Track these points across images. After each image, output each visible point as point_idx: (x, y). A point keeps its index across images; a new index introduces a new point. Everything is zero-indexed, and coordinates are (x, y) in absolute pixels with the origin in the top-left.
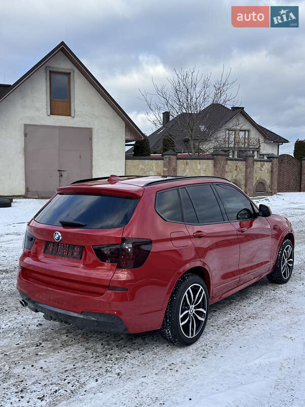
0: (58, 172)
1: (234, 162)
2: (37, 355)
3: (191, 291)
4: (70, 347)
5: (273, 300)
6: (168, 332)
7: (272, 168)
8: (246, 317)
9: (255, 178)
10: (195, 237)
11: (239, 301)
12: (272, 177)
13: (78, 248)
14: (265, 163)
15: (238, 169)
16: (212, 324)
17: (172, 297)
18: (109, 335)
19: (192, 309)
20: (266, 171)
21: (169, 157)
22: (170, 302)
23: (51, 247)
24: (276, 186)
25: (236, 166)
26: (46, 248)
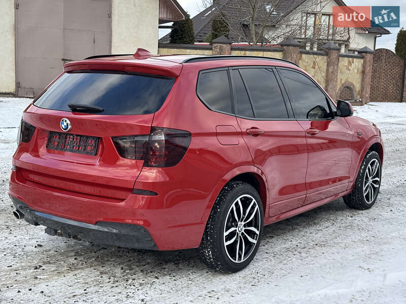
0: (63, 61)
1: (312, 56)
2: (36, 278)
3: (240, 203)
4: (80, 271)
5: (349, 227)
6: (209, 253)
7: (364, 67)
8: (312, 245)
9: (339, 80)
10: (248, 134)
11: (304, 227)
12: (363, 80)
13: (93, 142)
14: (355, 59)
15: (317, 67)
16: (267, 251)
17: (214, 209)
18: (132, 259)
19: (241, 227)
20: (356, 71)
21: (220, 46)
22: (213, 215)
23: (56, 139)
24: (369, 93)
25: (314, 63)
26: (49, 140)
